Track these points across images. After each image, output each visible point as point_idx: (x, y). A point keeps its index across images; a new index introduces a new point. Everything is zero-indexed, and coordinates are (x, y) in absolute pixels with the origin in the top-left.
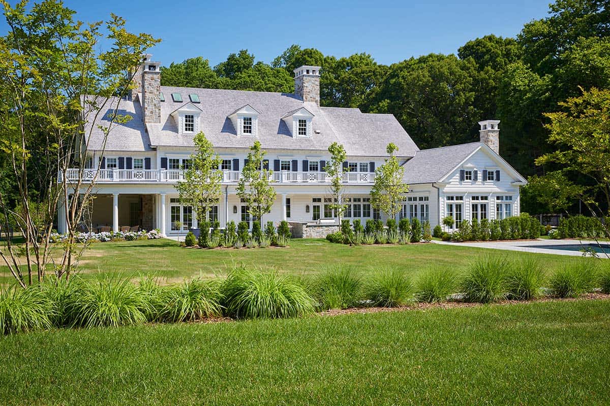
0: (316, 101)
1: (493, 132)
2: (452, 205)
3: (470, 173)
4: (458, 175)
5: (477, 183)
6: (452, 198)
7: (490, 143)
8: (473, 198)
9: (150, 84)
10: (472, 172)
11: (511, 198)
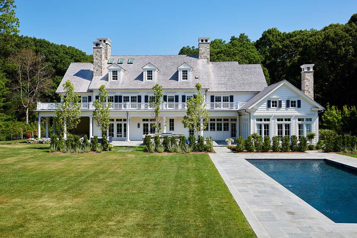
0: (207, 59)
1: (308, 72)
2: (261, 125)
3: (276, 102)
4: (265, 103)
5: (281, 109)
6: (261, 120)
7: (306, 80)
8: (278, 120)
9: (96, 55)
10: (278, 101)
11: (311, 120)
